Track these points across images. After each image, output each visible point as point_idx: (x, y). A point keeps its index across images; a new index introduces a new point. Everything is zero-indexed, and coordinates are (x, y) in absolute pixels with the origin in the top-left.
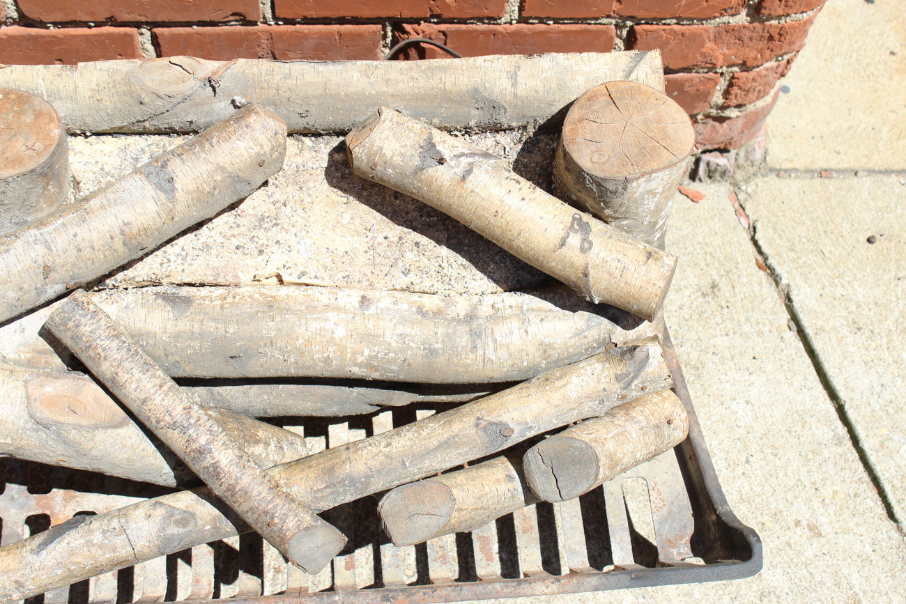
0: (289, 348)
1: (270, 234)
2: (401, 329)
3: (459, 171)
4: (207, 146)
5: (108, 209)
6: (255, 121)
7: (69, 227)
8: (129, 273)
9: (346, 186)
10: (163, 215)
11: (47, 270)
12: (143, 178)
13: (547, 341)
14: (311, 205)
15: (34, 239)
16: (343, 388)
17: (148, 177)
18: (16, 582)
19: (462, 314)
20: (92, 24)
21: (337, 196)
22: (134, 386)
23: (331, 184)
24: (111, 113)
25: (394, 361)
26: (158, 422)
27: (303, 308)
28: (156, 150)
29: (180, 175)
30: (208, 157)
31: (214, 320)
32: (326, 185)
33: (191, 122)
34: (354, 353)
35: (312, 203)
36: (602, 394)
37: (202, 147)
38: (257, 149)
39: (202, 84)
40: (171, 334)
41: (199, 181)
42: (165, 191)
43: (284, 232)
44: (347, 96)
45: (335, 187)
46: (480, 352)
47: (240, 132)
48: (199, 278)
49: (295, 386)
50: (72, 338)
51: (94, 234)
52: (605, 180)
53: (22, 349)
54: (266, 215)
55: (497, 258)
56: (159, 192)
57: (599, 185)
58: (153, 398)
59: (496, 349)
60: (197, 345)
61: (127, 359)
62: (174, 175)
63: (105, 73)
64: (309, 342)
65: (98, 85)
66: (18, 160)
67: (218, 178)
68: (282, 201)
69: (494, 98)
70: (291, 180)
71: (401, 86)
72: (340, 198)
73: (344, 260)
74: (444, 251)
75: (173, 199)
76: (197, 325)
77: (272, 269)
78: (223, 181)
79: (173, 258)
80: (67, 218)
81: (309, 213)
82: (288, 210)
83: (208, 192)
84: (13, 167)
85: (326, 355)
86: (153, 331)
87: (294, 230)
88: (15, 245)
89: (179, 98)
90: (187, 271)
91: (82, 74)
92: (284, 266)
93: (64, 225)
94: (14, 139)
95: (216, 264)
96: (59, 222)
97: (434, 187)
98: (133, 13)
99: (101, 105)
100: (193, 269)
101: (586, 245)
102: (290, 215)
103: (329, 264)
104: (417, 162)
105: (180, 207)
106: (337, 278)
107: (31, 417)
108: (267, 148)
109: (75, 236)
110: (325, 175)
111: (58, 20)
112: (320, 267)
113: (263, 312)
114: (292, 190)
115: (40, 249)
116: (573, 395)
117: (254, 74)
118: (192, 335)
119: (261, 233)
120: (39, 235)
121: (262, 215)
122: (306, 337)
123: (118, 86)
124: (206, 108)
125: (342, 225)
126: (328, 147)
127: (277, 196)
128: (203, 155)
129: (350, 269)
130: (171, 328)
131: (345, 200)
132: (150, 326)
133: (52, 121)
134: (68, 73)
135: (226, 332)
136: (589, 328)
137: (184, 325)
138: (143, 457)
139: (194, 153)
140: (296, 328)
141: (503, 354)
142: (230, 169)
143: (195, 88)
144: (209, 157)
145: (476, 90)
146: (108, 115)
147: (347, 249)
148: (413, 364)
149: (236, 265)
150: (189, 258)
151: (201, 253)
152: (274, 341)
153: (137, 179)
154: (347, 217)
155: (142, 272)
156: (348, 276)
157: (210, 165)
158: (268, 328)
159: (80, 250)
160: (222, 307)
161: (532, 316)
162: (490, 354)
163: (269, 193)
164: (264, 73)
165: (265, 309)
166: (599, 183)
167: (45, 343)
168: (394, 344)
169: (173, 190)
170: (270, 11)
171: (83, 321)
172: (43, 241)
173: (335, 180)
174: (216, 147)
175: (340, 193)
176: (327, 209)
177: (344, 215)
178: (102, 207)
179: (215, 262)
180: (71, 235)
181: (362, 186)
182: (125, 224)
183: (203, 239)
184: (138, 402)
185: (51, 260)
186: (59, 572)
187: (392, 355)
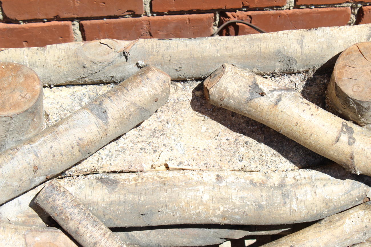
0: (176, 208)
1: (159, 140)
2: (241, 194)
3: (273, 100)
4: (125, 91)
5: (70, 131)
6: (152, 75)
7: (48, 142)
8: (79, 167)
9: (203, 110)
10: (101, 133)
11: (36, 168)
12: (89, 112)
13: (328, 198)
14: (183, 122)
15: (28, 150)
16: (205, 229)
17: (91, 110)
19: (277, 183)
20: (46, 20)
21: (198, 116)
22: (88, 235)
23: (194, 109)
24: (66, 74)
25: (237, 213)
27: (183, 184)
28: (92, 94)
29: (110, 109)
30: (126, 98)
31: (132, 193)
32: (191, 110)
33: (113, 77)
34: (214, 210)
35: (183, 121)
36: (365, 229)
37: (122, 92)
38: (154, 92)
39: (119, 55)
40: (107, 202)
41: (121, 112)
42: (102, 119)
43: (167, 139)
44: (203, 58)
45: (197, 111)
46: (288, 206)
47: (144, 82)
48: (120, 168)
49: (177, 229)
50: (51, 208)
51: (62, 146)
52: (362, 102)
53: (19, 215)
54: (157, 129)
55: (294, 149)
56: (98, 119)
57: (358, 105)
58: (100, 242)
59: (297, 204)
60: (122, 208)
61: (84, 219)
62: (107, 109)
63: (63, 51)
64: (188, 204)
65: (59, 58)
66: (17, 105)
67: (132, 110)
68: (166, 120)
69: (290, 55)
70: (171, 108)
71: (235, 51)
72: (200, 118)
73: (204, 154)
74: (263, 146)
75: (107, 123)
76: (122, 197)
77: (162, 161)
78: (135, 111)
79: (104, 157)
80: (46, 137)
81: (182, 127)
82: (169, 126)
83: (127, 118)
84: (15, 109)
85: (197, 211)
86: (96, 201)
87: (173, 137)
88: (17, 154)
89: (106, 63)
90: (113, 164)
91: (49, 52)
92: (169, 159)
93: (45, 141)
94: (14, 92)
95: (129, 159)
96: (42, 140)
97: (258, 110)
98: (69, 13)
99: (60, 69)
100: (116, 162)
101: (352, 141)
102: (171, 129)
103: (195, 157)
104: (248, 95)
105: (111, 128)
106: (200, 165)
108: (159, 91)
109: (51, 148)
110: (191, 104)
111: (26, 19)
112: (190, 159)
113: (160, 187)
114: (171, 114)
115: (32, 156)
116: (348, 230)
117: (149, 48)
118: (119, 203)
119: (154, 140)
120: (30, 148)
121: (154, 129)
122: (186, 201)
123: (70, 58)
124: (121, 69)
125: (201, 133)
126: (191, 87)
127: (163, 118)
128: (123, 97)
129: (208, 159)
130: (107, 200)
131: (203, 118)
132: (94, 198)
133: (35, 81)
134: (41, 51)
135: (139, 200)
136: (353, 189)
137: (114, 197)
139: (117, 96)
140: (180, 196)
141: (302, 206)
142: (139, 104)
143: (115, 57)
144: (128, 98)
145: (279, 51)
146: (65, 75)
147: (205, 147)
148: (249, 215)
149: (141, 160)
150: (114, 157)
151: (120, 153)
152: (168, 204)
153: (86, 112)
154: (204, 128)
155: (87, 166)
156: (207, 163)
157: (127, 102)
158: (164, 196)
159: (54, 156)
160: (136, 185)
161: (318, 183)
162: (295, 207)
163: (158, 116)
164: (154, 47)
165: (161, 185)
166: (358, 104)
167: (33, 211)
168: (237, 203)
169: (107, 118)
170: (149, 8)
171: (58, 198)
172: (33, 151)
173: (196, 107)
174: (130, 92)
175: (200, 114)
176: (192, 124)
177: (203, 127)
178: (66, 130)
179: (129, 158)
180: (49, 147)
181: (213, 110)
182: (80, 139)
183: (121, 145)
185: (38, 162)
187: (236, 210)
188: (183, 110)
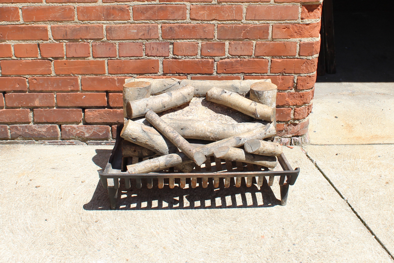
0: (194, 127)
1: (189, 114)
2: (218, 125)
3: (229, 94)
5: (159, 97)
9: (206, 105)
10: (169, 100)
11: (147, 105)
13: (249, 128)
18: (134, 169)
21: (204, 108)
22: (163, 125)
23: (202, 105)
24: (158, 89)
25: (216, 131)
26: (167, 132)
34: (208, 129)
35: (199, 109)
36: (261, 132)
38: (188, 91)
39: (177, 83)
42: (170, 96)
43: (192, 114)
46: (235, 130)
50: (151, 117)
51: (156, 100)
52: (258, 91)
54: (189, 111)
55: (238, 117)
57: (258, 93)
60: (175, 125)
63: (158, 81)
64: (198, 126)
65: (156, 83)
67: (181, 95)
69: (236, 86)
71: (217, 84)
74: (227, 116)
76: (175, 121)
81: (198, 111)
82: (193, 110)
85: (202, 129)
87: (194, 114)
88: (142, 100)
89: (172, 85)
91: (153, 81)
93: (151, 98)
97: (224, 97)
99: (157, 87)
101: (256, 105)
104: (221, 93)
105: (173, 99)
107: (142, 129)
108: (190, 91)
109: (153, 100)
110: (201, 103)
114: (194, 107)
115: (146, 101)
118: (174, 123)
120: (146, 99)
123: (160, 83)
126: (201, 99)
127: (191, 108)
134: (151, 80)
137: (172, 121)
138: (163, 143)
140: (195, 123)
141: (240, 131)
143: (175, 83)
145: (233, 85)
148: (220, 132)
152: (191, 125)
154: (206, 112)
157: (179, 92)
158: (190, 122)
162: (237, 131)
163: (189, 107)
164: (189, 82)
166: (257, 92)
168: (216, 128)
169: (172, 95)
175: (204, 107)
176: (202, 110)
183: (175, 113)
184: (164, 128)
185: (148, 103)
186: (143, 167)
187: (216, 130)
188: (198, 105)
